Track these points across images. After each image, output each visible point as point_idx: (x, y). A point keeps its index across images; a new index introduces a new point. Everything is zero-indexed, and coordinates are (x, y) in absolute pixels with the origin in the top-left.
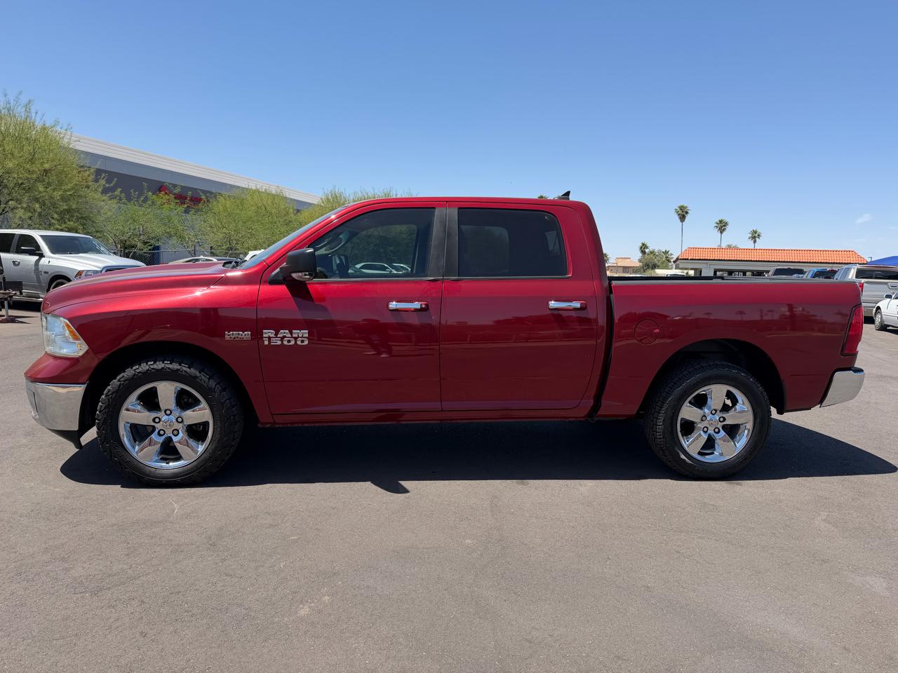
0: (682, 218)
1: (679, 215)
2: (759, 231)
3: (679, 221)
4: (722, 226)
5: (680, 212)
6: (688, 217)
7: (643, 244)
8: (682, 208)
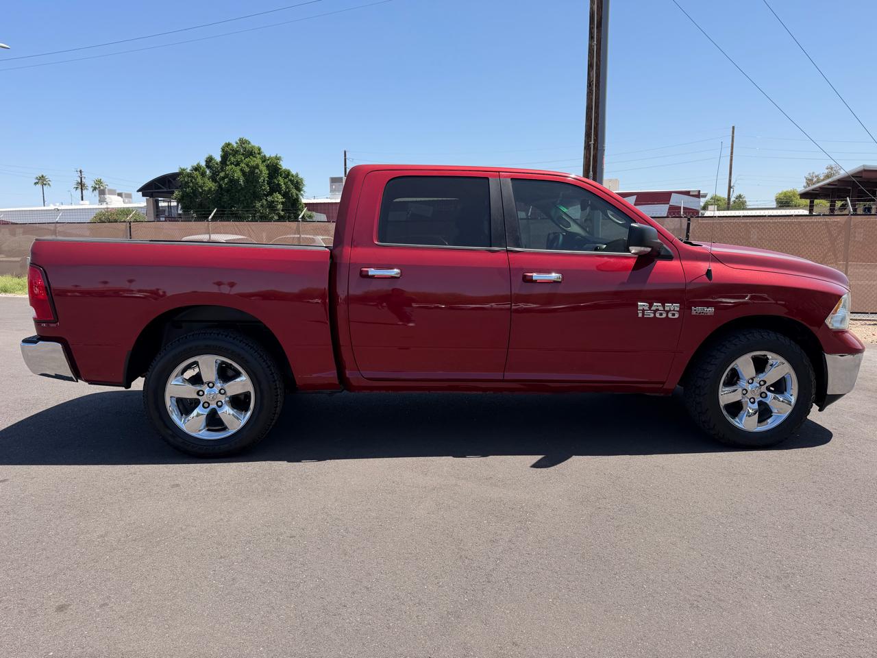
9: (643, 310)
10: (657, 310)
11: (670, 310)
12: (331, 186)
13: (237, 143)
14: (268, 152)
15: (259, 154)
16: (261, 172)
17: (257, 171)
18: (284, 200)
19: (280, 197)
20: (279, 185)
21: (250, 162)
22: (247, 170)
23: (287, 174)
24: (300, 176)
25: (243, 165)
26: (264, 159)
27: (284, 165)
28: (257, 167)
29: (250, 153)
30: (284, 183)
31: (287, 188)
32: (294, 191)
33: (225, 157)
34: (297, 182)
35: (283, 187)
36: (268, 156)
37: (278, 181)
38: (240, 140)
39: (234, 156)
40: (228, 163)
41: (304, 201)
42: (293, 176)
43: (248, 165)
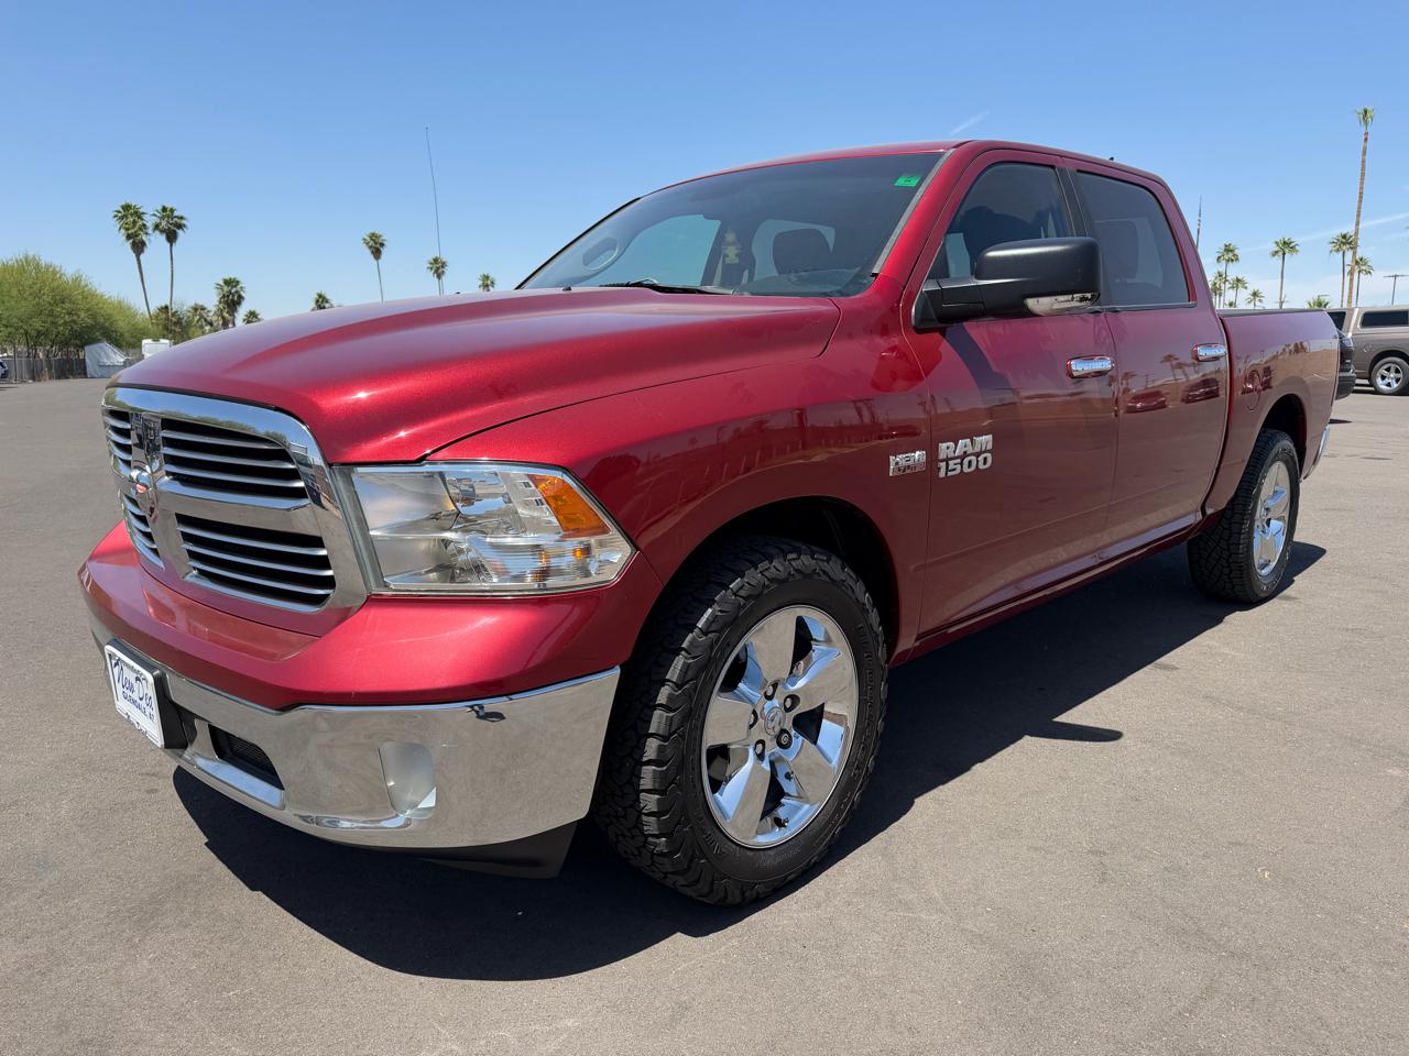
0: (377, 253)
1: (371, 247)
2: (492, 276)
3: (372, 257)
4: (438, 268)
5: (372, 243)
6: (384, 251)
7: (320, 296)
8: (374, 237)
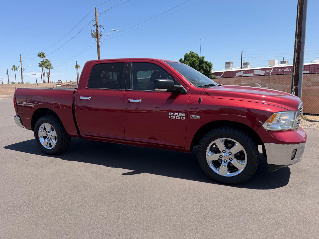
9: (171, 116)
10: (176, 116)
11: (181, 116)
12: (226, 65)
13: (189, 53)
14: (200, 55)
15: (197, 56)
16: (196, 63)
17: (195, 62)
18: (204, 72)
19: (203, 71)
20: (203, 67)
21: (193, 59)
22: (191, 62)
23: (206, 62)
24: (211, 63)
25: (190, 61)
26: (198, 58)
27: (205, 59)
28: (195, 61)
29: (193, 56)
30: (205, 66)
31: (206, 67)
32: (208, 69)
33: (185, 59)
34: (210, 65)
35: (204, 67)
36: (200, 56)
37: (202, 65)
38: (190, 52)
39: (188, 58)
40: (186, 61)
41: (212, 72)
42: (208, 63)
43: (192, 61)
